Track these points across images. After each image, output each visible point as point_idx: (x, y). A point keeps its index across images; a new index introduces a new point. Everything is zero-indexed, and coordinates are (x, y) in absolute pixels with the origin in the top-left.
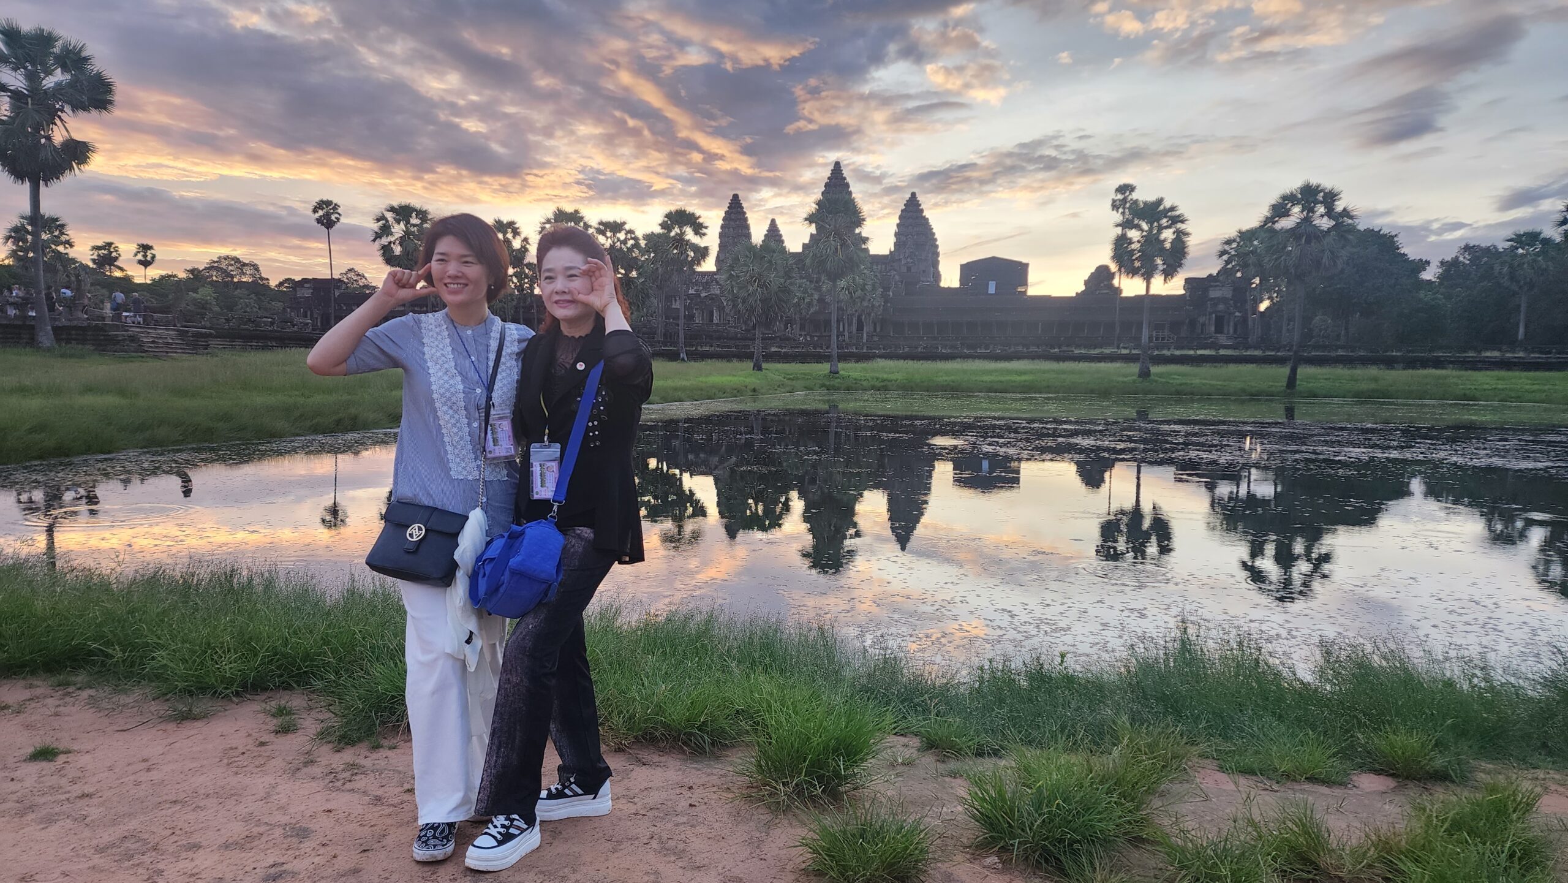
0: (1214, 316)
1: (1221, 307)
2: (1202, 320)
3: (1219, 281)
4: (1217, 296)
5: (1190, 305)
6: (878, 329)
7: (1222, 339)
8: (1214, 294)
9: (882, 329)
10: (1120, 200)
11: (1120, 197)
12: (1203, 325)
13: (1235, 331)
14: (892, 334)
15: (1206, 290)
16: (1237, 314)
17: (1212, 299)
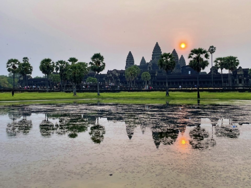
0: (238, 79)
1: (240, 77)
2: (235, 80)
3: (239, 70)
5: (233, 76)
6: (152, 84)
7: (240, 85)
8: (238, 73)
9: (154, 84)
13: (245, 83)
14: (156, 85)
16: (245, 78)
17: (238, 74)
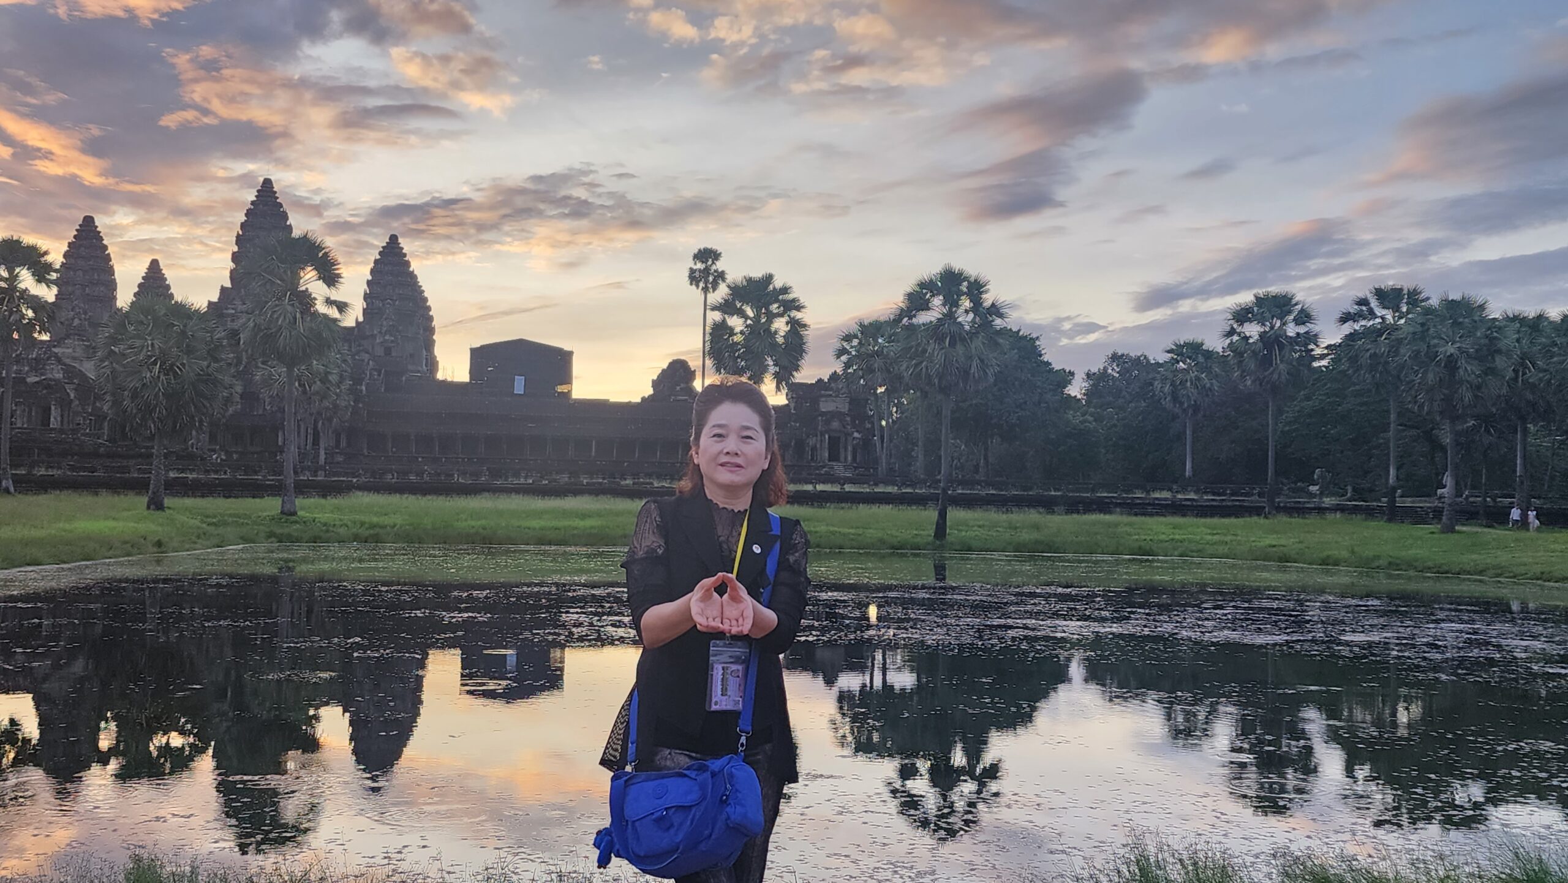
0: (827, 436)
1: (835, 424)
2: (812, 441)
3: (831, 389)
4: (830, 409)
5: (795, 422)
6: (343, 444)
7: (839, 469)
8: (826, 406)
9: (350, 444)
10: (700, 270)
11: (700, 266)
12: (814, 449)
13: (854, 458)
14: (365, 452)
15: (815, 402)
16: (856, 435)
17: (823, 414)
